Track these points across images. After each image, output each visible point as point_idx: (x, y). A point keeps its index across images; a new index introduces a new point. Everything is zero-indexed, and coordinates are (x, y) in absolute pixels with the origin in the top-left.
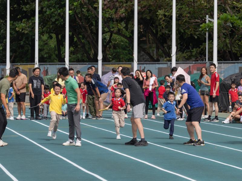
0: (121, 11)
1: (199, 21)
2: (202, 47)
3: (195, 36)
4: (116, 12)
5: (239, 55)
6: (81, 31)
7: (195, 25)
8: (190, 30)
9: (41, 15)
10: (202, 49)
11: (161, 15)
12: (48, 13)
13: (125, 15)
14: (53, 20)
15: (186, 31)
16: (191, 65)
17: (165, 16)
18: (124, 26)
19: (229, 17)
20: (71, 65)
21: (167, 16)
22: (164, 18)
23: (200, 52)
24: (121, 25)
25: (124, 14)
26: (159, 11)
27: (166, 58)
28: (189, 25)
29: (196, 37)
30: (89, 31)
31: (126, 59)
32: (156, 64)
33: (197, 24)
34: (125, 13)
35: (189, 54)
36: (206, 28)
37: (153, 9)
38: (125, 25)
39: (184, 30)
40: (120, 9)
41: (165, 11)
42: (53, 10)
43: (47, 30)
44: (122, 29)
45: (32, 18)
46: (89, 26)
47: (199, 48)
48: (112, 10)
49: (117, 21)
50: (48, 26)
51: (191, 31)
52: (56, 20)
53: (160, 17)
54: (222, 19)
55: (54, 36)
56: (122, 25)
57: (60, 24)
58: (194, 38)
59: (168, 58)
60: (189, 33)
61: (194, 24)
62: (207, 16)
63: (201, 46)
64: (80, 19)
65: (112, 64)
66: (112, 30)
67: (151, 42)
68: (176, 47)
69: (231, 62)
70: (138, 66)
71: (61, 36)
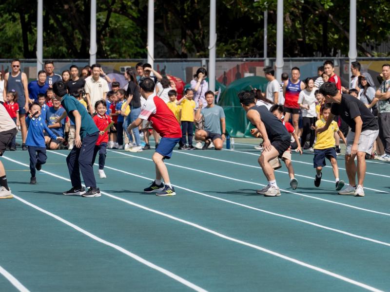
2: (256, 35)
5: (316, 47)
6: (60, 8)
10: (257, 39)
16: (240, 63)
23: (253, 42)
27: (198, 52)
30: (74, 9)
31: (130, 53)
32: (182, 61)
35: (236, 45)
36: (264, 5)
43: (9, 7)
44: (130, 6)
47: (253, 36)
55: (17, 16)
59: (202, 53)
63: (254, 33)
66: (112, 6)
67: (171, 26)
68: (216, 35)
69: (305, 58)
70: (154, 65)
71: (29, 17)
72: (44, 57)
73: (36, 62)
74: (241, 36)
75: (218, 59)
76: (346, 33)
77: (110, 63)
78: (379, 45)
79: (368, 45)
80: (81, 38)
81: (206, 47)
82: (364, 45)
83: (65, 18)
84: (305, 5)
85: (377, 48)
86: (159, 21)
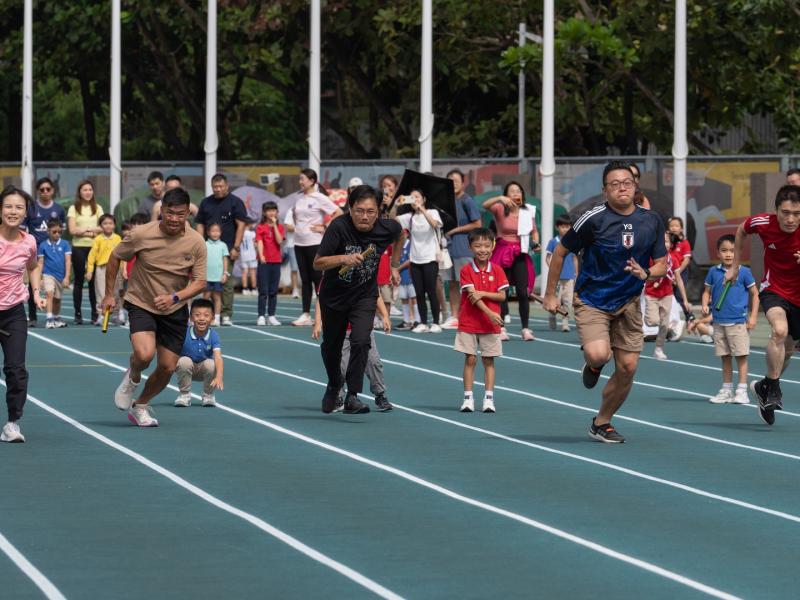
0: (269, 11)
1: (497, 40)
2: (505, 116)
3: (480, 85)
4: (255, 17)
5: (610, 138)
6: (153, 70)
7: (484, 52)
8: (470, 67)
9: (39, 24)
10: (505, 123)
11: (388, 23)
12: (58, 18)
13: (283, 22)
14: (74, 38)
15: (457, 71)
16: (475, 168)
17: (397, 25)
18: (278, 56)
19: (586, 28)
20: (126, 169)
21: (404, 27)
22: (394, 33)
23: (499, 130)
24: (270, 52)
25: (278, 21)
26: (382, 12)
27: (400, 147)
28: (467, 53)
29: (485, 89)
30: (178, 72)
31: (278, 151)
32: (371, 164)
33: (492, 49)
34: (283, 19)
35: (467, 135)
36: (518, 62)
37: (363, 7)
38: (280, 53)
39: (449, 67)
40: (267, 5)
41: (397, 13)
42: (73, 9)
43: (56, 67)
44: (273, 64)
45: (14, 33)
46: (177, 55)
47: (498, 118)
48: (243, 9)
49: (258, 39)
50: (59, 56)
51: (473, 70)
52: (83, 38)
53: (385, 28)
54: (566, 35)
55: (75, 83)
56: (273, 54)
57: (94, 51)
58: (480, 90)
59: (407, 149)
60: (466, 77)
61: (481, 49)
62: (522, 26)
63: (500, 113)
64: (152, 35)
65: (244, 165)
66: (244, 66)
67: (350, 103)
68: (432, 116)
69: (593, 158)
70: (321, 172)
71: (96, 86)
72: (124, 158)
73: (108, 166)
74: (475, 119)
75: (436, 160)
76: (667, 112)
77: (241, 168)
78: (723, 134)
79: (703, 135)
80: (190, 124)
81: (414, 138)
82: (697, 134)
83: (160, 87)
84: (592, 62)
85: (719, 140)
86: (330, 93)
